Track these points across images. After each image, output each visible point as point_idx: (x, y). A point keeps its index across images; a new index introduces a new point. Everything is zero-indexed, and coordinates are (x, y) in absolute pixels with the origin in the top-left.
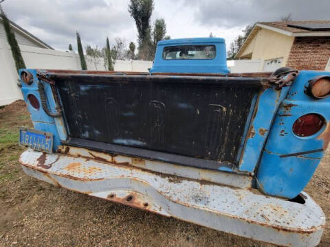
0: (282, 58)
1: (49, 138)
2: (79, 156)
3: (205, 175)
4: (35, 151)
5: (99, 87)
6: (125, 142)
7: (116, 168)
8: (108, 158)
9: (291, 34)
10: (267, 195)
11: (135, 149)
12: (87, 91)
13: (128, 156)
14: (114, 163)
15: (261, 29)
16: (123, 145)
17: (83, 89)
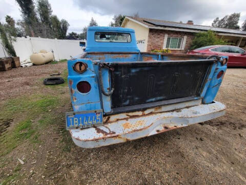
0: (144, 40)
1: (99, 113)
2: (118, 120)
3: (187, 104)
4: (82, 129)
5: (146, 69)
6: (154, 99)
7: (147, 117)
8: (140, 113)
9: (147, 26)
10: (207, 104)
11: (157, 102)
12: (136, 72)
13: (152, 107)
14: (144, 115)
15: (129, 20)
16: (152, 102)
17: (133, 71)
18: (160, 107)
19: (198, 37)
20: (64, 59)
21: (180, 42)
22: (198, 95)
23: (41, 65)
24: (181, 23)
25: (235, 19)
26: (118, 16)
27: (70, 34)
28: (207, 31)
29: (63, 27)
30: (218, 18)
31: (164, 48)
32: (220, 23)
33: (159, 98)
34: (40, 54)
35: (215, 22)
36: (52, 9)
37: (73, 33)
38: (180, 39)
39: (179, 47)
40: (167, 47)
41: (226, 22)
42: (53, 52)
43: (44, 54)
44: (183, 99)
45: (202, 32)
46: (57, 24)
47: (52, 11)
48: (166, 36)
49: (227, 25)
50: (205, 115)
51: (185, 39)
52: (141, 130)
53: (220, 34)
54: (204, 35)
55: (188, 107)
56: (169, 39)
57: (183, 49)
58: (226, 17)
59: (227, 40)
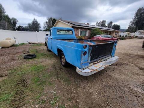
8: (96, 62)
9: (70, 25)
14: (98, 63)
17: (97, 47)
18: (101, 59)
19: (93, 30)
20: (22, 43)
21: (86, 33)
22: (111, 54)
23: (8, 47)
24: (84, 24)
25: (104, 23)
26: (50, 18)
27: (18, 27)
28: (96, 28)
29: (13, 22)
30: (97, 22)
31: (80, 36)
32: (99, 24)
33: (102, 56)
34: (7, 41)
35: (97, 23)
36: (5, 11)
37: (20, 26)
38: (86, 32)
39: (86, 35)
40: (81, 35)
41: (101, 24)
42: (15, 39)
43: (10, 41)
44: (107, 56)
45: (95, 29)
46: (9, 20)
47: (5, 12)
48: (80, 30)
49: (101, 25)
50: (115, 60)
51: (88, 32)
52: (101, 67)
53: (101, 29)
54: (95, 30)
55: (108, 59)
56: (81, 31)
57: (88, 36)
58: (101, 21)
59: (104, 32)
